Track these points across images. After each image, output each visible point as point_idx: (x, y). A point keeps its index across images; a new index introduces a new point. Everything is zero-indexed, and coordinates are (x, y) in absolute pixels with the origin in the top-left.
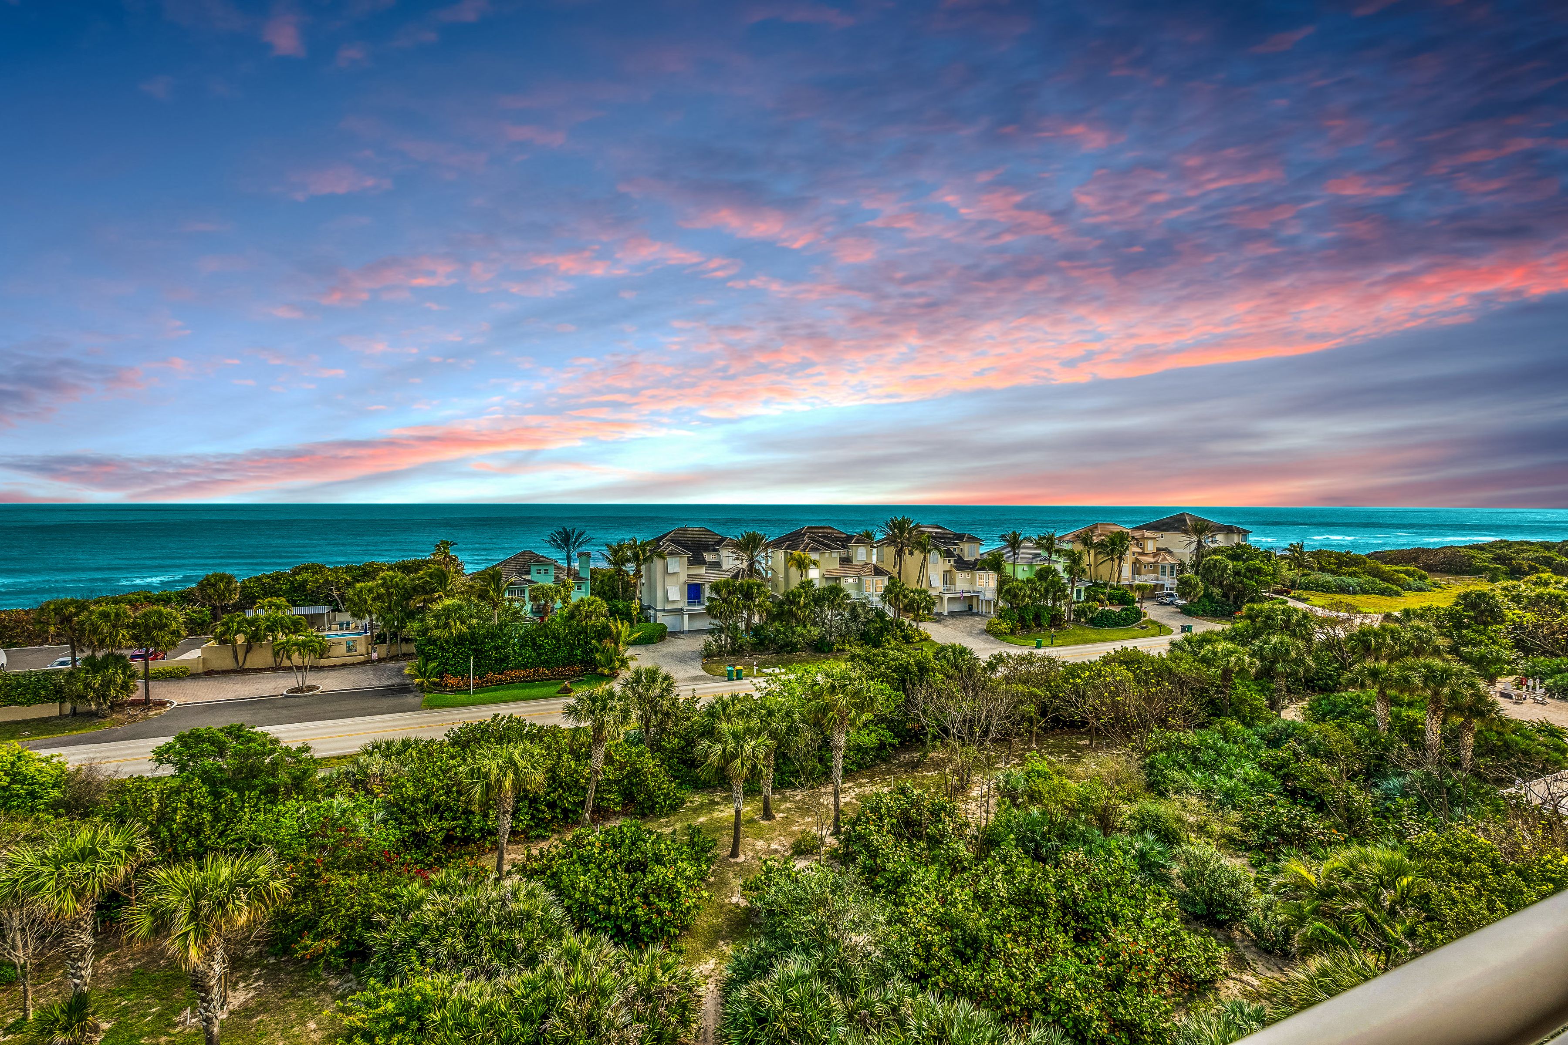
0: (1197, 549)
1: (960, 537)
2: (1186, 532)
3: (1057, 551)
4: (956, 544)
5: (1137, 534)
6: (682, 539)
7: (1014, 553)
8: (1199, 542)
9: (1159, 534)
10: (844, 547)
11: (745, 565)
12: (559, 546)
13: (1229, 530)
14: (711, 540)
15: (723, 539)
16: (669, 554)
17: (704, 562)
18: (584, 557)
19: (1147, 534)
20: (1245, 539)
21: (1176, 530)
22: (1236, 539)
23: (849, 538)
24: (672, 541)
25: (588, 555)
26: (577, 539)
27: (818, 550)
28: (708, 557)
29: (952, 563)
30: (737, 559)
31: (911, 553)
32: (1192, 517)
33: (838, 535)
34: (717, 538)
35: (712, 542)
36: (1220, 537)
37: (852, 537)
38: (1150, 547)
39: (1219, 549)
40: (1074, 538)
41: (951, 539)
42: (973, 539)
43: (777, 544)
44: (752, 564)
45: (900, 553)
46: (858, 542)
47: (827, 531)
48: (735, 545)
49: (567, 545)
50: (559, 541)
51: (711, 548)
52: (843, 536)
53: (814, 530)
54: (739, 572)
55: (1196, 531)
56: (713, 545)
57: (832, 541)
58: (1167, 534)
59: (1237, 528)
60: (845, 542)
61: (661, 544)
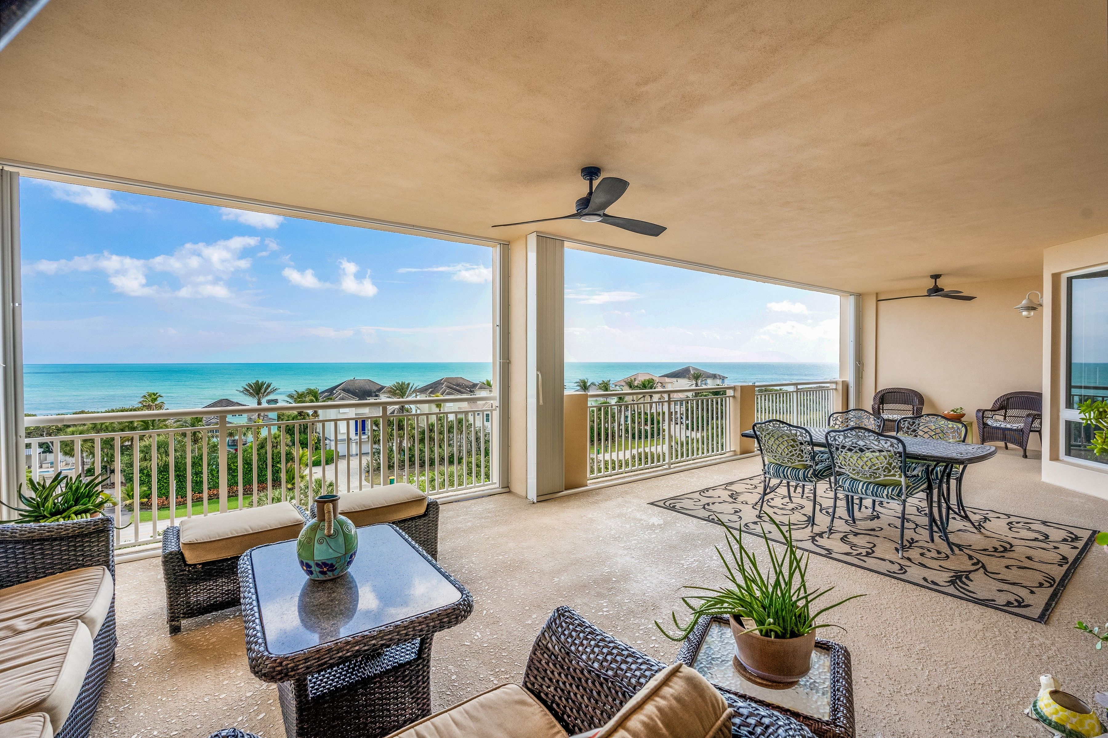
2: (689, 378)
5: (662, 380)
6: (351, 388)
8: (697, 384)
9: (674, 380)
10: (471, 391)
12: (251, 394)
13: (714, 377)
14: (374, 388)
15: (382, 388)
16: (339, 399)
19: (667, 380)
20: (723, 382)
21: (684, 377)
22: (718, 382)
24: (344, 390)
25: (276, 401)
26: (265, 391)
27: (451, 394)
28: (372, 401)
32: (694, 369)
33: (467, 384)
34: (378, 387)
35: (375, 390)
36: (709, 381)
37: (476, 385)
38: (669, 388)
40: (624, 384)
43: (423, 390)
46: (481, 388)
47: (461, 381)
48: (390, 392)
49: (258, 394)
50: (251, 391)
51: (374, 394)
52: (471, 384)
53: (451, 381)
54: (394, 411)
55: (697, 377)
56: (375, 392)
57: (463, 388)
58: (679, 380)
59: (719, 375)
60: (472, 388)
61: (335, 392)
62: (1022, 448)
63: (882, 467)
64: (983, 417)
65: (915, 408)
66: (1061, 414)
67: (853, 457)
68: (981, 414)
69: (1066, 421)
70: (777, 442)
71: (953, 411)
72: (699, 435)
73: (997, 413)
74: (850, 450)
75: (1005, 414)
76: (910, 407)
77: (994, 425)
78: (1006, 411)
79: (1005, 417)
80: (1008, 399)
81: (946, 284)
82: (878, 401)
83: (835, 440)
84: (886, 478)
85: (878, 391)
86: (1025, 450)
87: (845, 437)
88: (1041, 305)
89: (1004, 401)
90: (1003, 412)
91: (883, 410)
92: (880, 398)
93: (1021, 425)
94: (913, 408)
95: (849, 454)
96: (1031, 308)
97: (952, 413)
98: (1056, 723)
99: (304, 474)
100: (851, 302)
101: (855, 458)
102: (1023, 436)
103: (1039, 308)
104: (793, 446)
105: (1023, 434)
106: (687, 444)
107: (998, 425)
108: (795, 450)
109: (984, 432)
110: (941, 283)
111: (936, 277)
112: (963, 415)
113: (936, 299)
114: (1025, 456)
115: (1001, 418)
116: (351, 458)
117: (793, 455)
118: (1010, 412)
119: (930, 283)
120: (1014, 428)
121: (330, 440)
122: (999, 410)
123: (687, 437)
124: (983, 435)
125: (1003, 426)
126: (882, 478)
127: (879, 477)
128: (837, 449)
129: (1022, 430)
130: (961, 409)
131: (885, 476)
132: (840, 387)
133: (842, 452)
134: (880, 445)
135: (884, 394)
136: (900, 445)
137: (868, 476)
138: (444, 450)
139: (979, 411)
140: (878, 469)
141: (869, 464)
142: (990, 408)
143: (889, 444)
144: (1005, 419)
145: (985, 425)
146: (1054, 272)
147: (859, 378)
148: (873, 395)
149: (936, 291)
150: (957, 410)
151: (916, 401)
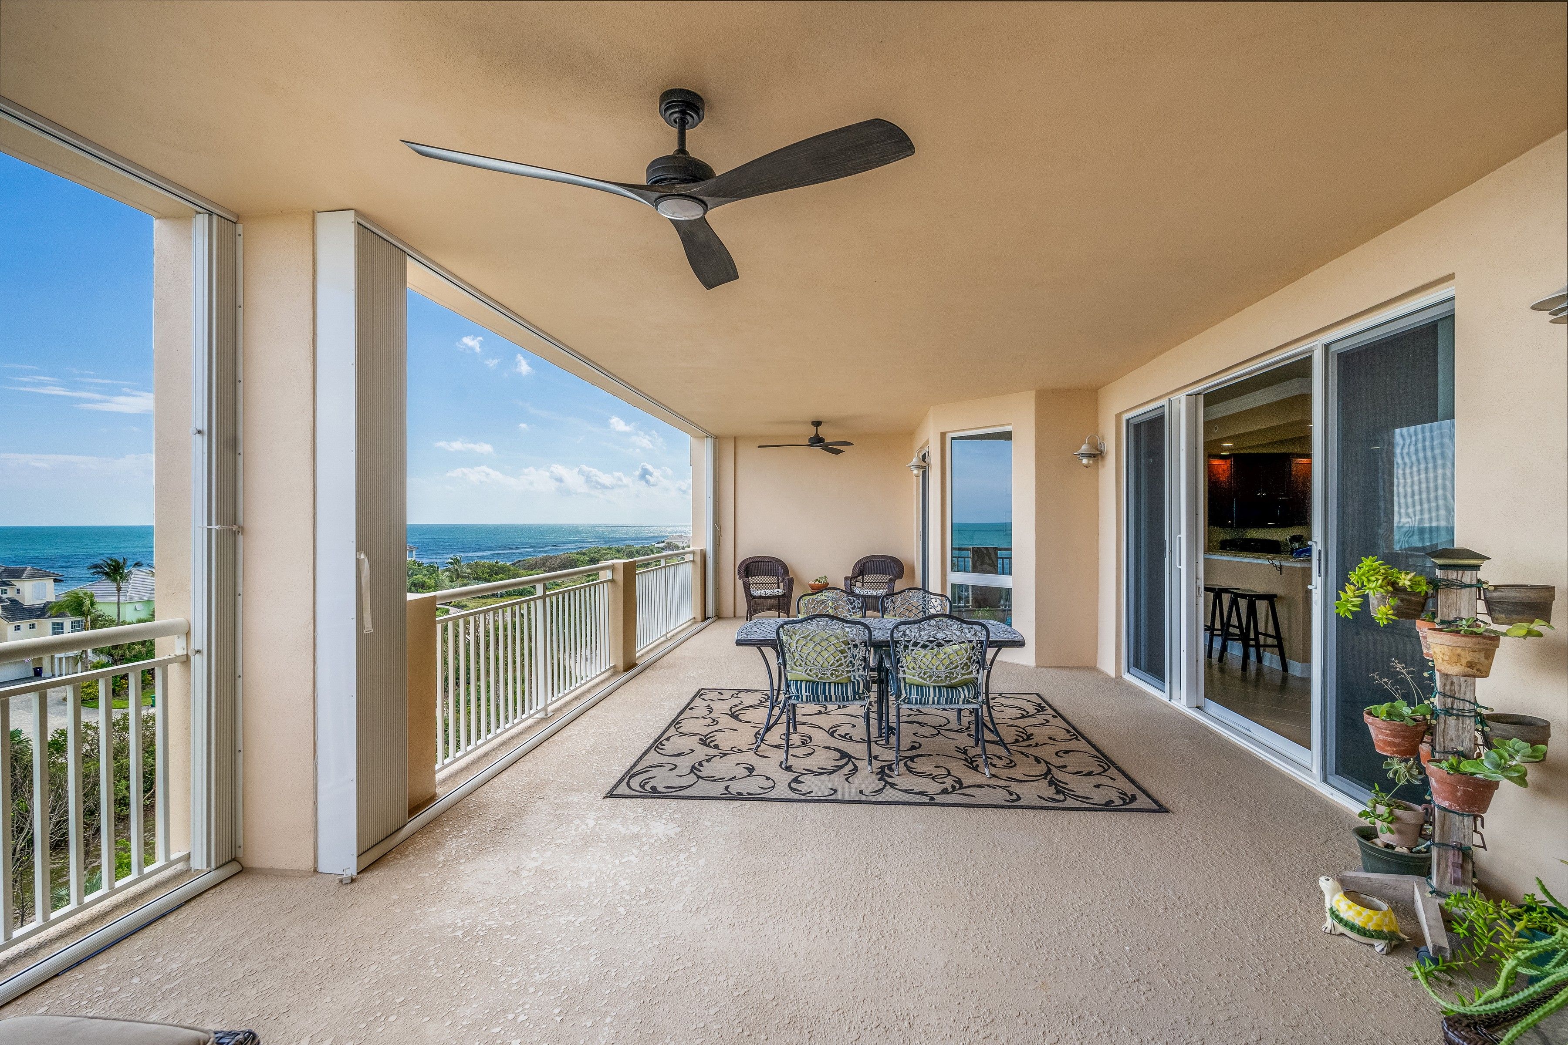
7: (119, 589)
42: (42, 574)
63: (961, 664)
64: (851, 585)
65: (783, 580)
66: (948, 577)
67: (926, 658)
68: (847, 583)
69: (953, 584)
70: (818, 649)
71: (817, 580)
73: (857, 579)
74: (924, 647)
75: (863, 580)
76: (778, 579)
77: (862, 594)
78: (865, 577)
80: (863, 565)
81: (828, 434)
82: (743, 574)
83: (905, 634)
84: (964, 677)
85: (739, 561)
87: (920, 630)
89: (860, 566)
90: (861, 578)
91: (752, 583)
92: (744, 570)
95: (922, 652)
96: (921, 467)
97: (817, 582)
98: (1375, 931)
100: (707, 445)
101: (929, 656)
104: (842, 652)
107: (865, 594)
108: (845, 657)
110: (822, 431)
111: (817, 424)
112: (831, 584)
113: (817, 449)
115: (861, 584)
117: (841, 665)
119: (811, 431)
122: (858, 576)
125: (869, 594)
126: (959, 678)
127: (956, 677)
128: (906, 647)
130: (825, 577)
131: (963, 674)
133: (913, 650)
134: (963, 636)
135: (746, 566)
136: (984, 632)
137: (943, 678)
139: (842, 579)
140: (957, 667)
141: (946, 662)
142: (850, 575)
143: (973, 632)
146: (943, 431)
147: (717, 544)
148: (735, 565)
149: (817, 440)
150: (819, 578)
151: (781, 571)
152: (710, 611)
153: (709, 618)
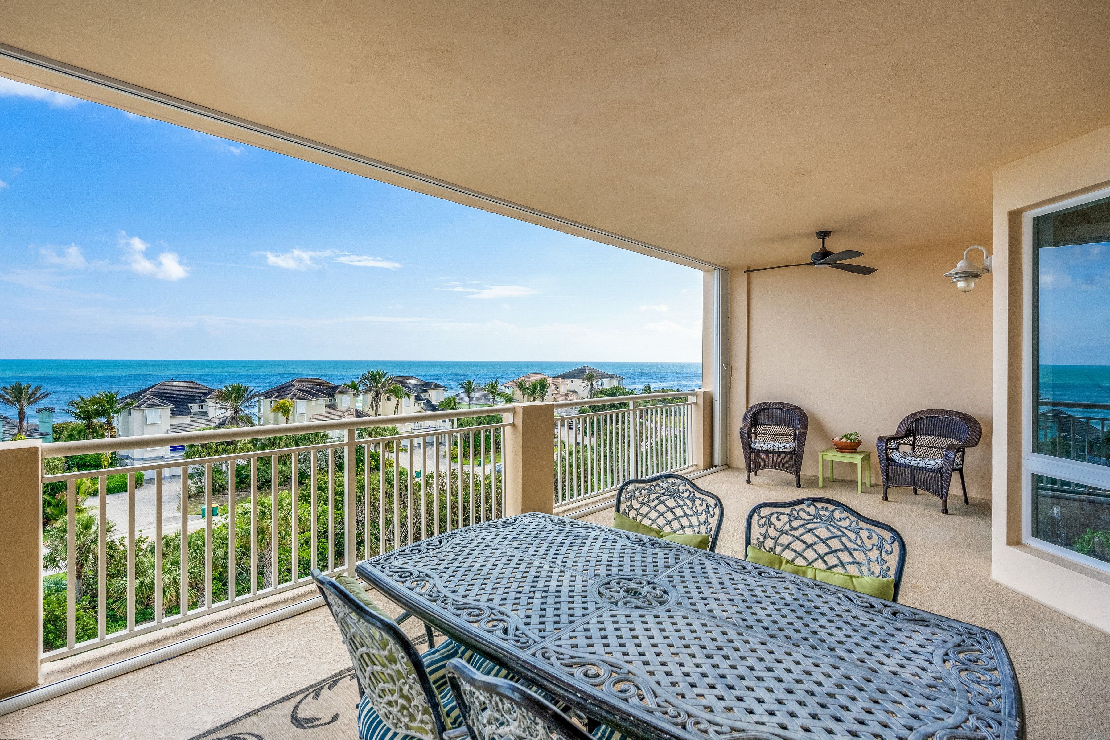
0: (591, 391)
1: (429, 385)
2: (585, 379)
3: (498, 394)
4: (425, 391)
5: (555, 380)
6: (166, 392)
7: (469, 397)
8: (592, 386)
9: (570, 381)
10: (330, 395)
11: (230, 413)
13: (611, 377)
14: (198, 392)
15: (210, 392)
16: (148, 406)
17: (189, 413)
18: (45, 414)
19: (561, 381)
20: (619, 383)
21: (579, 378)
22: (614, 383)
23: (335, 388)
24: (155, 395)
25: (51, 410)
26: (32, 394)
27: (304, 398)
28: (195, 408)
29: (422, 405)
30: (220, 408)
31: (388, 399)
32: (590, 369)
33: (326, 385)
34: (205, 391)
35: (200, 394)
36: (604, 382)
37: (339, 387)
38: (563, 390)
39: (603, 390)
41: (422, 387)
42: (439, 387)
43: (267, 394)
44: (236, 412)
45: (376, 400)
46: (343, 391)
47: (317, 383)
48: (220, 396)
49: (18, 401)
50: (8, 397)
51: (198, 400)
52: (331, 386)
53: (304, 382)
54: (226, 420)
55: (591, 378)
56: (200, 397)
57: (320, 391)
58: (575, 381)
59: (616, 376)
60: (332, 391)
61: (141, 397)
62: (941, 498)
64: (887, 449)
65: (797, 433)
66: (1024, 462)
68: (884, 444)
69: (1033, 475)
71: (846, 436)
72: (594, 440)
73: (903, 441)
75: (914, 443)
76: (790, 430)
77: (903, 462)
78: (915, 438)
79: (913, 446)
80: (917, 420)
82: (749, 424)
85: (750, 406)
86: (945, 502)
88: (988, 270)
89: (912, 423)
90: (910, 440)
91: (755, 434)
92: (752, 417)
93: (937, 462)
94: (795, 433)
96: (971, 275)
97: (844, 440)
99: (84, 507)
100: (716, 277)
102: (942, 480)
103: (984, 276)
105: (942, 477)
106: (578, 452)
107: (907, 462)
109: (888, 471)
111: (824, 235)
112: (859, 443)
114: (946, 511)
115: (908, 449)
116: (163, 482)
118: (920, 440)
119: (816, 245)
120: (930, 467)
121: (133, 459)
122: (906, 436)
123: (579, 444)
124: (887, 475)
125: (914, 463)
129: (940, 470)
130: (857, 434)
132: (701, 401)
135: (757, 412)
138: (289, 468)
139: (880, 439)
142: (893, 434)
144: (913, 450)
145: (890, 460)
146: (1013, 208)
147: (726, 387)
148: (745, 410)
149: (824, 255)
150: (851, 435)
151: (798, 421)
152: (717, 459)
153: (715, 466)
